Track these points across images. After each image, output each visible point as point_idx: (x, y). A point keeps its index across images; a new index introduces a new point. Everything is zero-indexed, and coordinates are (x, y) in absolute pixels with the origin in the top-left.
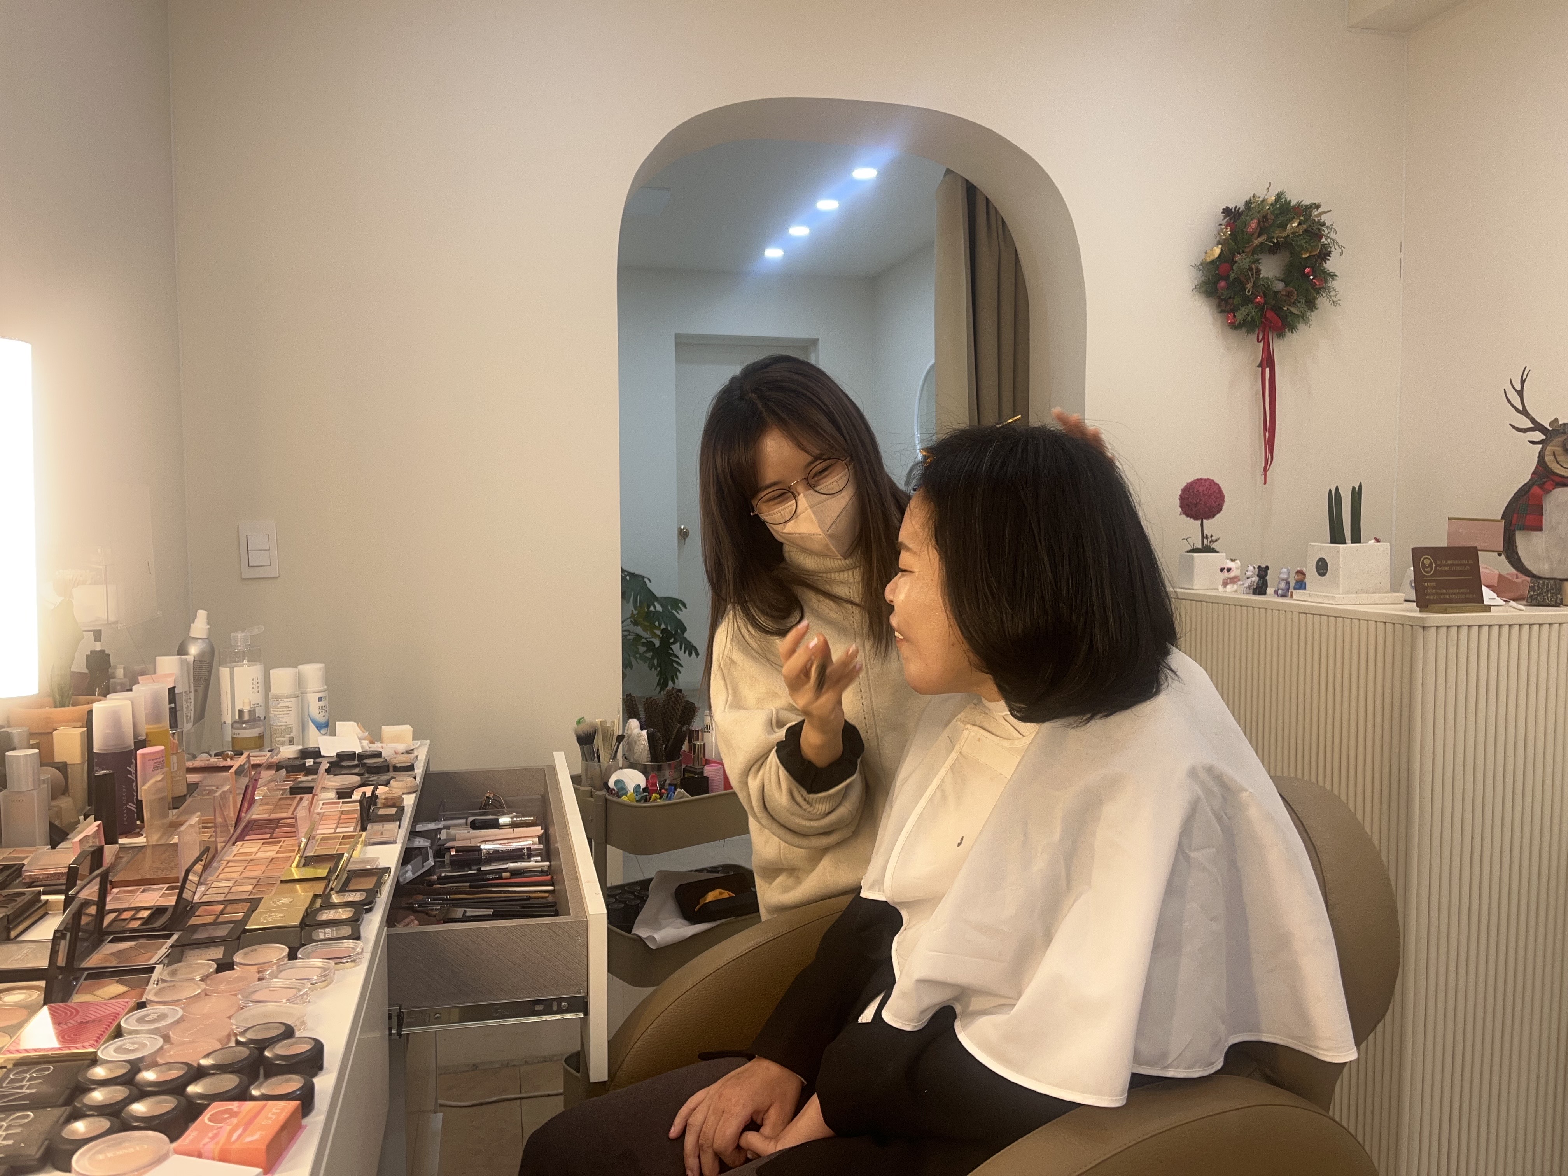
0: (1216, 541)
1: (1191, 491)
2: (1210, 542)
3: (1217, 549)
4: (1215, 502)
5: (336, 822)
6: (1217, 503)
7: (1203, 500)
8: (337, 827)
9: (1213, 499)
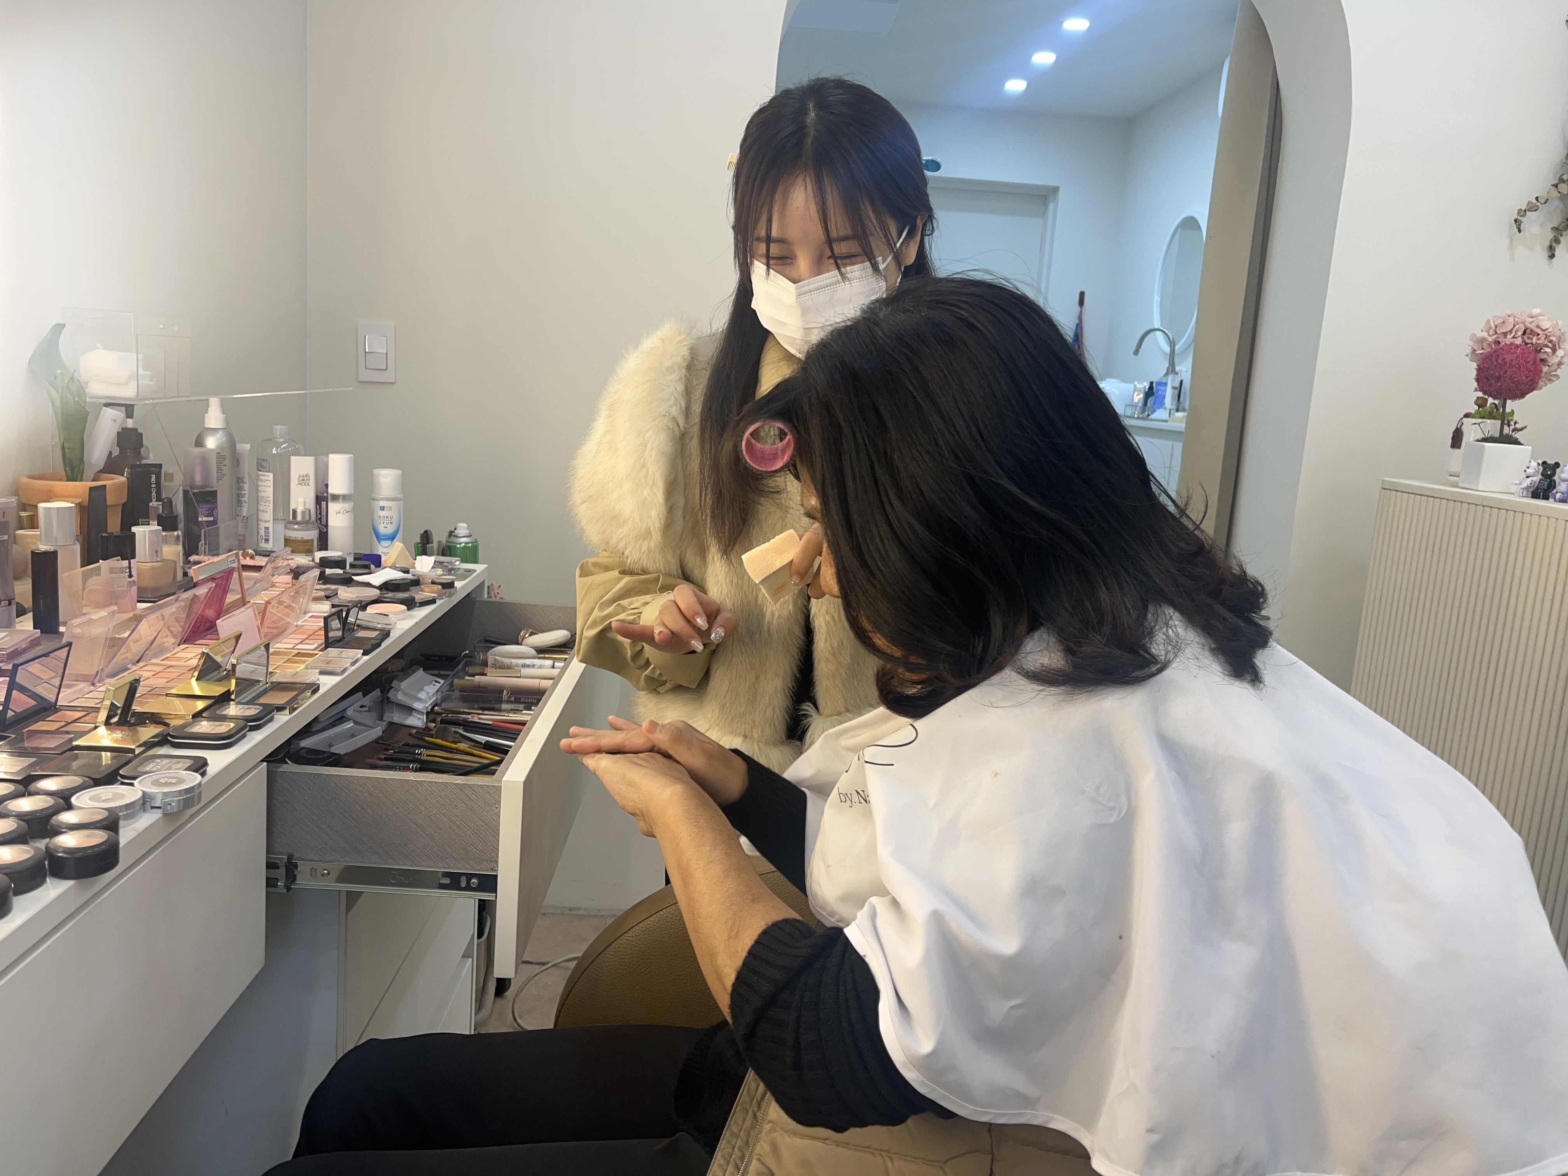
0: (1522, 429)
1: (1493, 359)
2: (1513, 431)
3: (1520, 440)
4: (1527, 377)
5: (304, 637)
6: (1530, 378)
7: (1509, 372)
8: (301, 643)
9: (1523, 371)
